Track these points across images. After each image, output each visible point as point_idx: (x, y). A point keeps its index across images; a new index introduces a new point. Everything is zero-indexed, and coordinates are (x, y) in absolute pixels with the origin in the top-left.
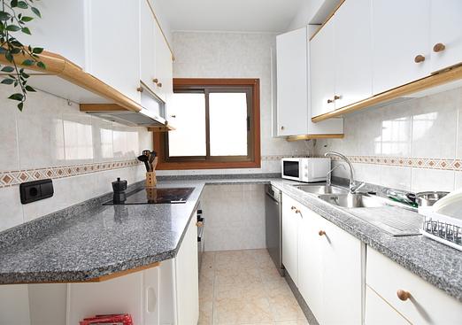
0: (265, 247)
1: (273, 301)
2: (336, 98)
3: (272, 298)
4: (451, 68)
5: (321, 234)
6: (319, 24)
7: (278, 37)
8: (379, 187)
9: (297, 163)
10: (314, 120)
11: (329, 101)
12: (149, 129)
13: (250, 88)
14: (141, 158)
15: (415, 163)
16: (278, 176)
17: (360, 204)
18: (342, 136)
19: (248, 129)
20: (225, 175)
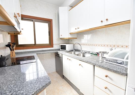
0: (55, 71)
1: (63, 86)
2: (78, 28)
3: (62, 85)
4: (108, 25)
5: (80, 65)
6: (72, 7)
7: (59, 7)
8: (87, 51)
9: (65, 46)
10: (70, 34)
11: (76, 29)
12: (9, 33)
13: (49, 22)
14: (7, 46)
15: (95, 45)
16: (59, 50)
17: (84, 56)
18: (76, 38)
19: (49, 35)
20: (42, 50)
